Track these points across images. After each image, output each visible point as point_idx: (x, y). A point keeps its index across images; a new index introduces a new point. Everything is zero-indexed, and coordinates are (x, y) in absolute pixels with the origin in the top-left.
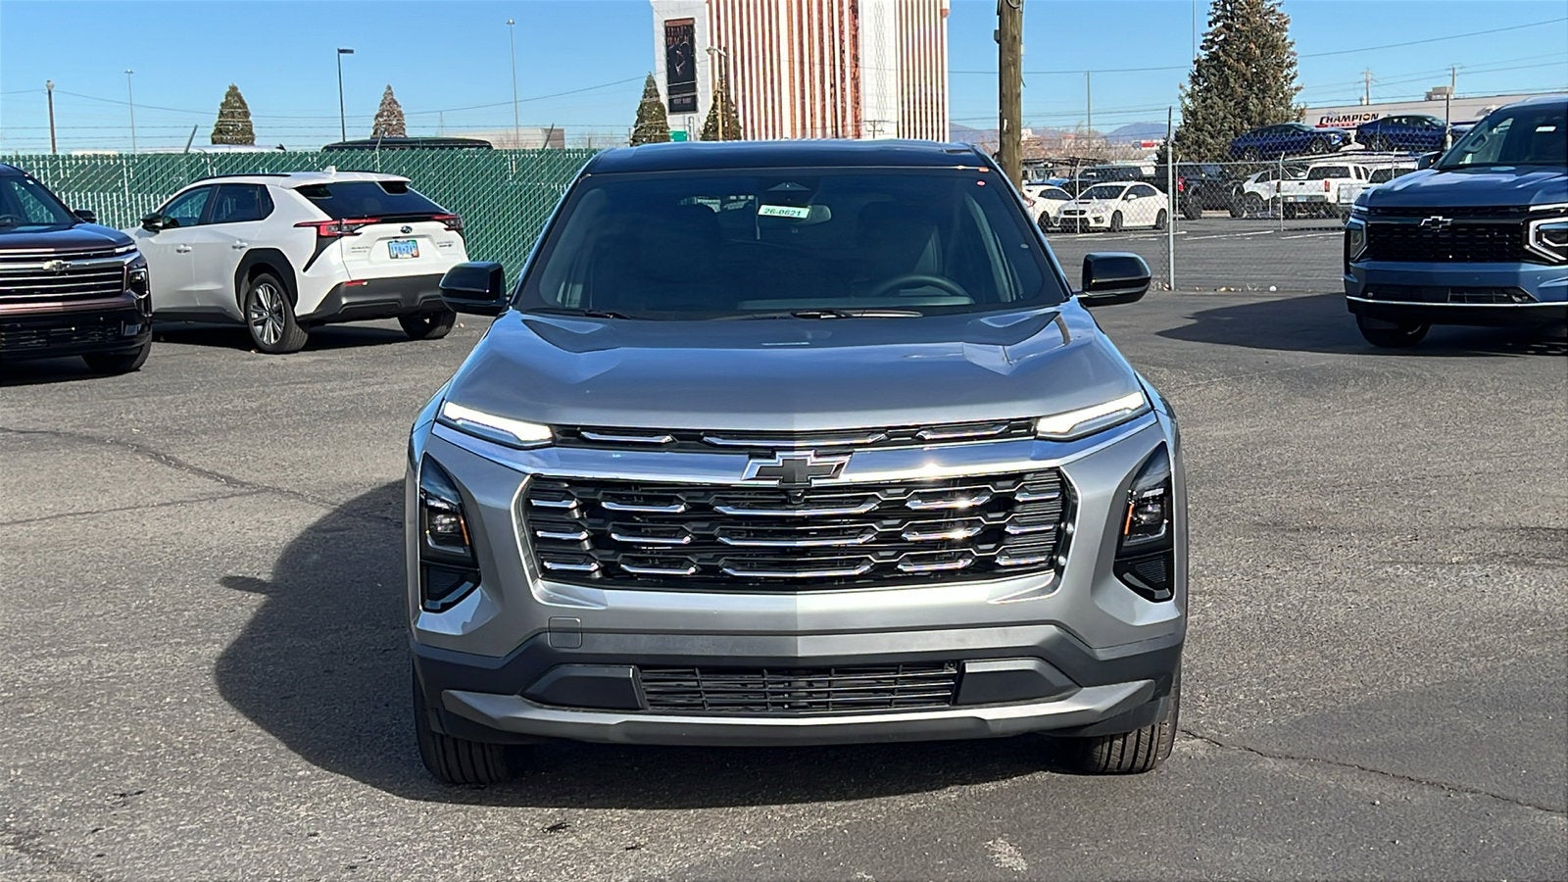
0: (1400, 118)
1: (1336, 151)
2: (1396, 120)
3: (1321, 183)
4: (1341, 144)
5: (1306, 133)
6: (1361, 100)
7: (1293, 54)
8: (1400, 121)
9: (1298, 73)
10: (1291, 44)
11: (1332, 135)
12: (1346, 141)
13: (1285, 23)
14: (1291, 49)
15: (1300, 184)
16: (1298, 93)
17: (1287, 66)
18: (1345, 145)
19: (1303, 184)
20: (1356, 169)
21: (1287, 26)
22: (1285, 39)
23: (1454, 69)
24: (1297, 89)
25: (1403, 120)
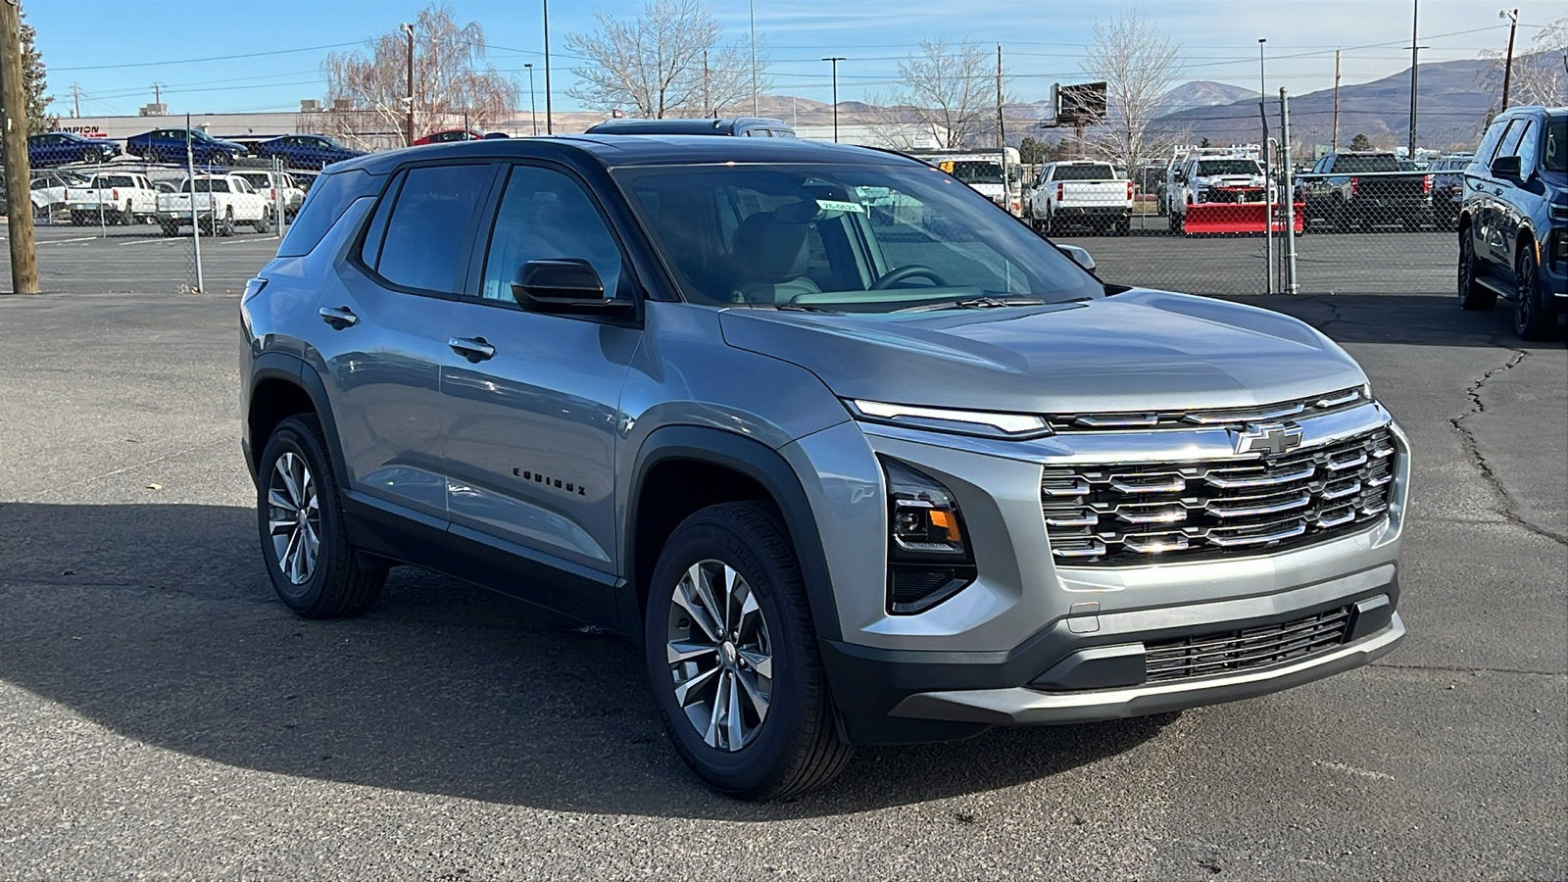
0: (167, 132)
1: (106, 161)
2: (163, 134)
3: (110, 192)
4: (113, 154)
5: (76, 143)
6: (72, 113)
7: (42, 65)
8: (167, 135)
9: (47, 84)
10: (39, 56)
11: (104, 146)
12: (118, 153)
13: (31, 34)
14: (39, 61)
15: (89, 192)
16: (50, 104)
17: (36, 77)
18: (116, 156)
19: (92, 192)
20: (139, 178)
21: (33, 38)
22: (32, 51)
23: (157, 88)
24: (49, 100)
25: (171, 134)
